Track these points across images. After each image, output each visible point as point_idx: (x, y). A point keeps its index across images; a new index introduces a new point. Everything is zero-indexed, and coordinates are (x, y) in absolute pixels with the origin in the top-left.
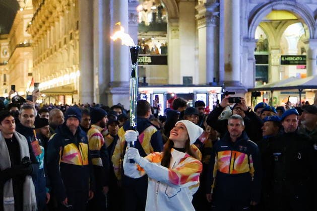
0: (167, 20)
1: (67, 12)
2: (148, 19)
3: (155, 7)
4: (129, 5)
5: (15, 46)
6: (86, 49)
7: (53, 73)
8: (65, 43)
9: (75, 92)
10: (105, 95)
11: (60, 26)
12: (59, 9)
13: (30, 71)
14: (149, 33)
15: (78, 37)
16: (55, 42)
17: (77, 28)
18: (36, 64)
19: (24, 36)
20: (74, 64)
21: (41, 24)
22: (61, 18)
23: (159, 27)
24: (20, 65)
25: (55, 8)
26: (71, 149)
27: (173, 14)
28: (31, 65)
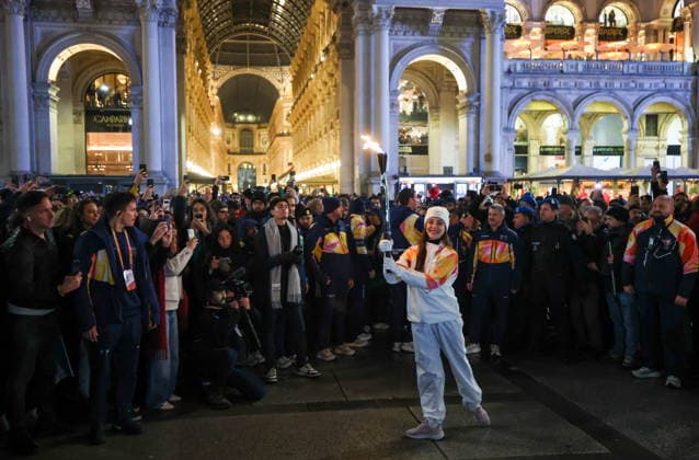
0: (428, 110)
1: (327, 101)
2: (409, 109)
3: (416, 97)
4: (391, 95)
5: (274, 135)
6: (346, 138)
7: (313, 163)
8: (326, 132)
9: (336, 182)
10: (365, 185)
11: (320, 115)
12: (319, 97)
13: (290, 161)
14: (410, 123)
15: (338, 127)
16: (315, 130)
17: (338, 118)
18: (295, 154)
19: (284, 125)
20: (335, 153)
21: (301, 113)
22: (321, 107)
23: (419, 117)
24: (280, 154)
25: (315, 96)
26: (332, 238)
27: (434, 104)
28: (291, 155)
